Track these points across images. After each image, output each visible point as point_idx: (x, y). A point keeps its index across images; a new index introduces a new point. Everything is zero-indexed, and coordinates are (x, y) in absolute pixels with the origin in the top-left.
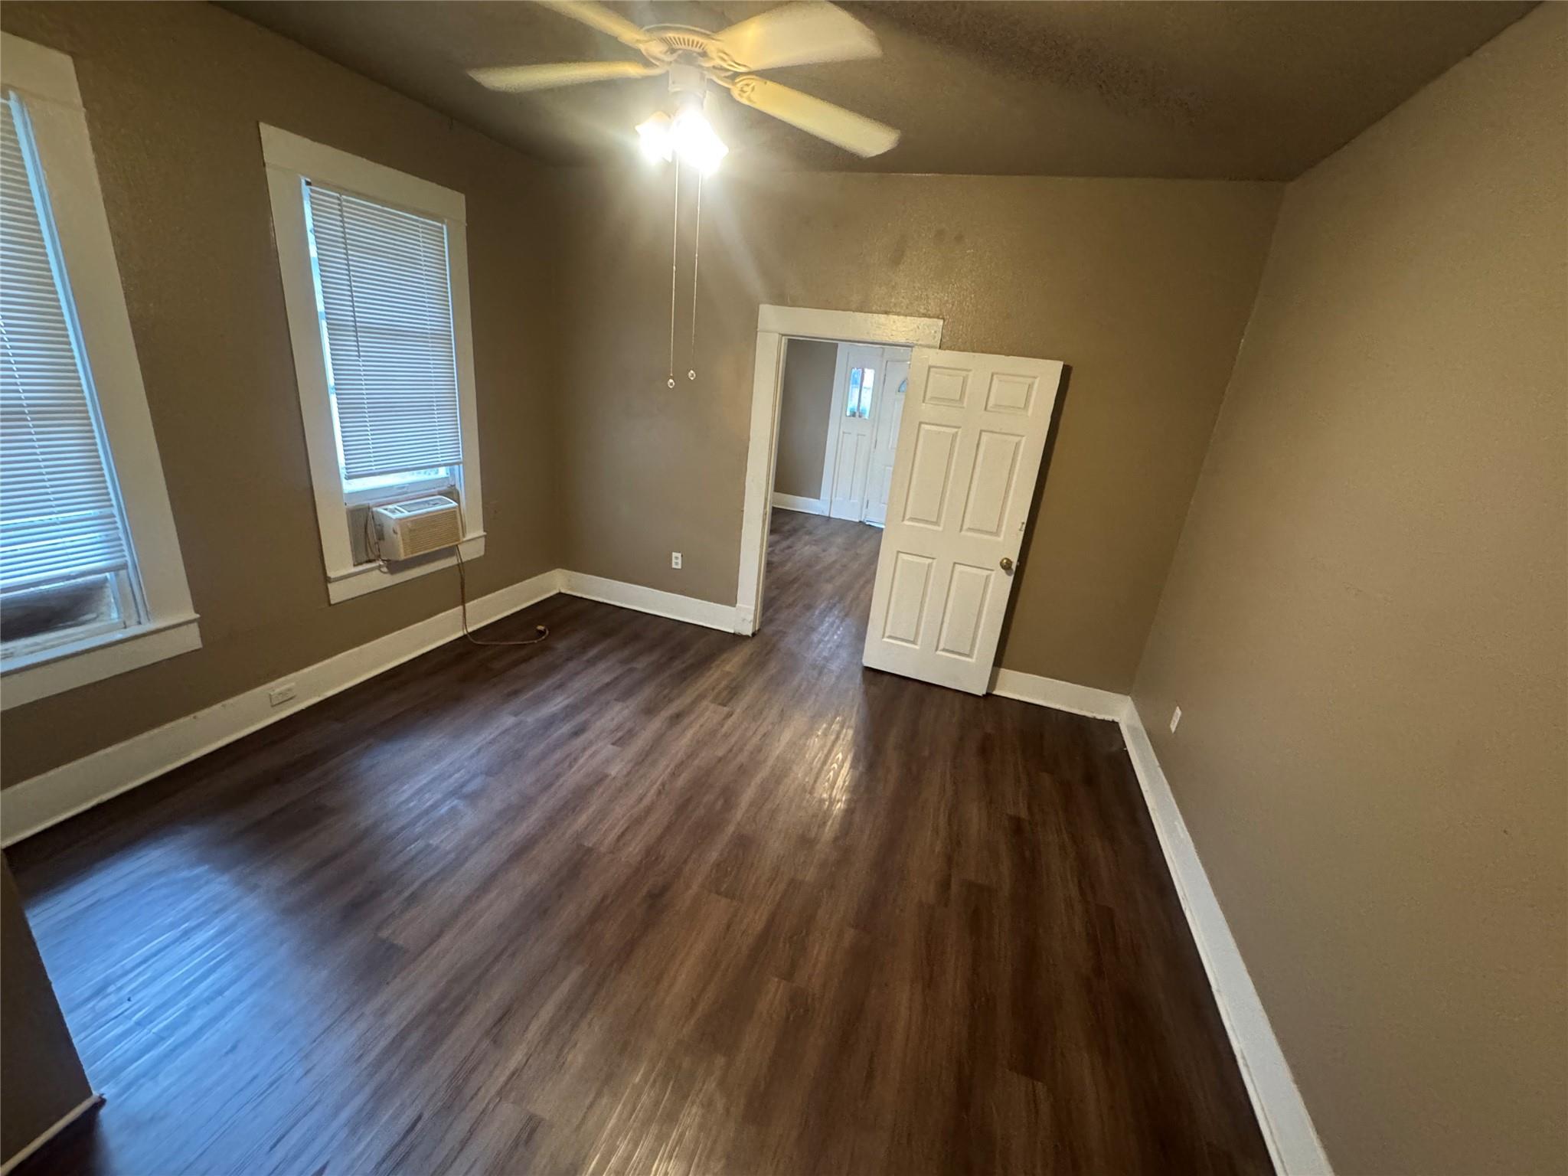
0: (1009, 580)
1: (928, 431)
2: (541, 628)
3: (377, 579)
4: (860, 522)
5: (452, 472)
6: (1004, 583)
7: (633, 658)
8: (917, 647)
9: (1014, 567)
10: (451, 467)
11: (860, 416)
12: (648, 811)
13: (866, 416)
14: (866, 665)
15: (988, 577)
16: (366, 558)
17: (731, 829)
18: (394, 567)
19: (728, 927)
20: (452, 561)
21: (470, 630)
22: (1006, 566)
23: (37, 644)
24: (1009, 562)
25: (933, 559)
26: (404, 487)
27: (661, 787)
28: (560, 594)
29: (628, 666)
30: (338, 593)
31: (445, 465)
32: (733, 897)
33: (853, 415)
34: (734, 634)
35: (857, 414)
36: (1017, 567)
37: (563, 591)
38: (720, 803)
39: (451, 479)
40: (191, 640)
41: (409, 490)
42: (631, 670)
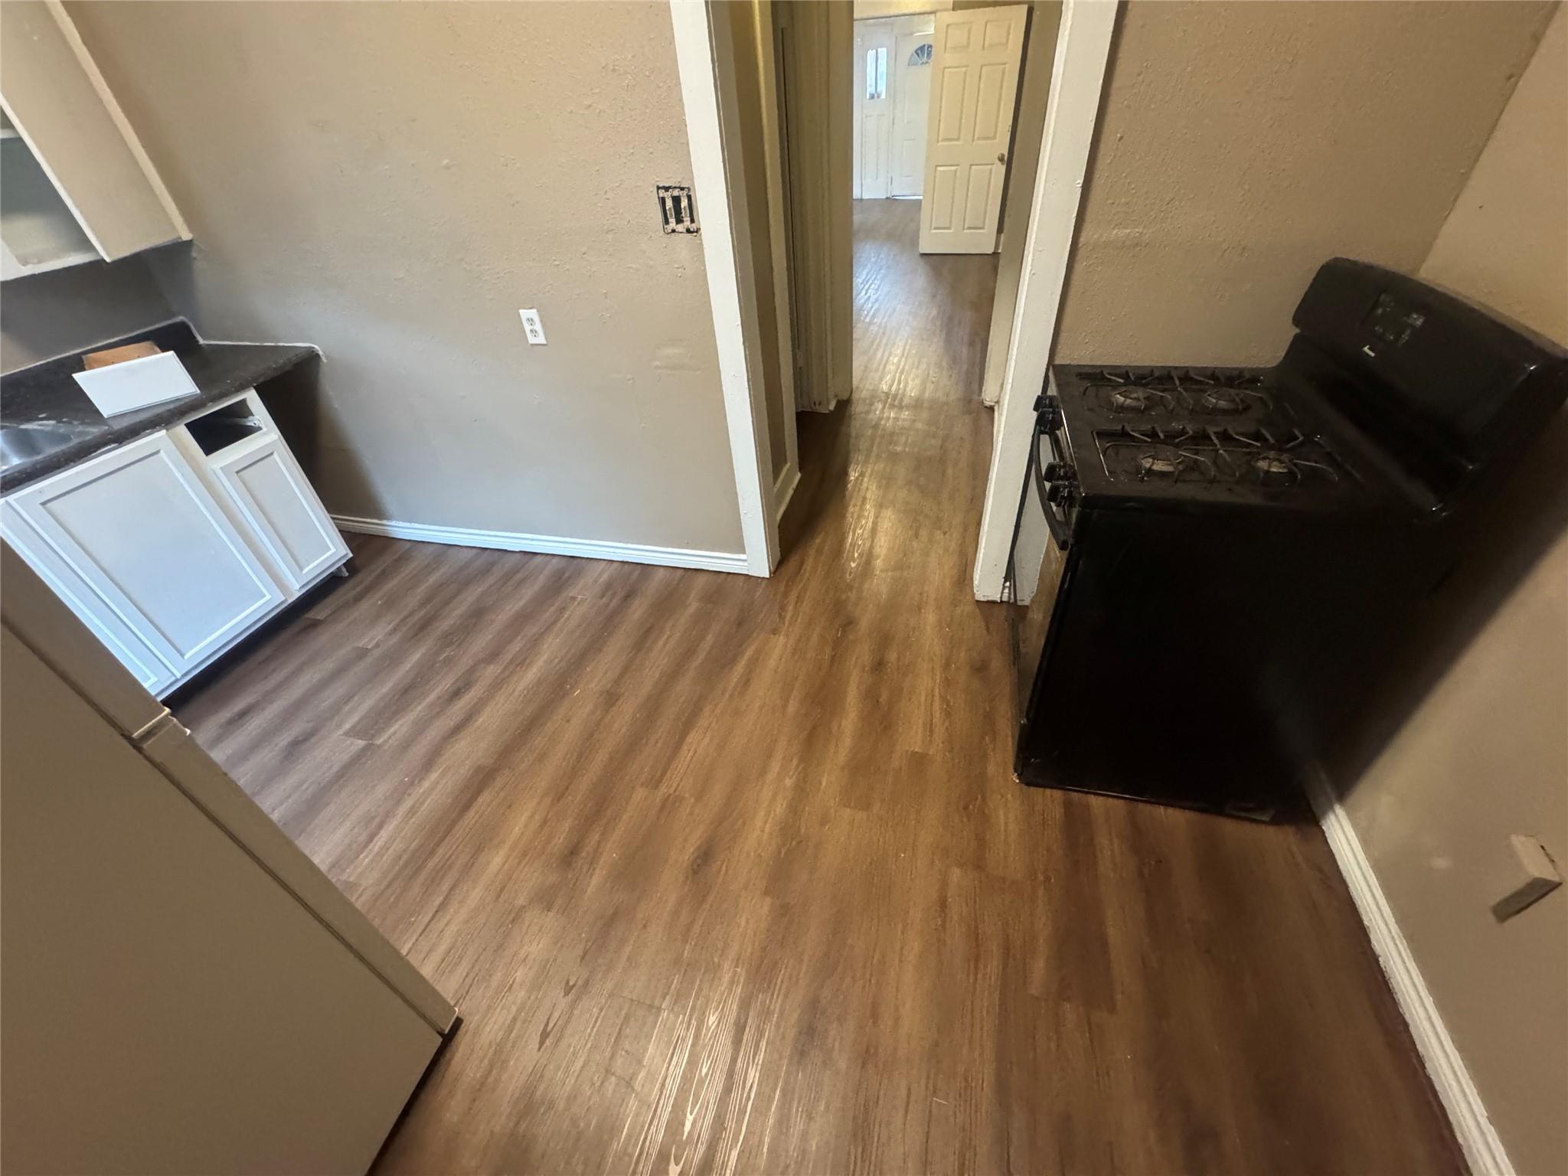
0: (1003, 168)
1: (950, 72)
4: (887, 198)
6: (1002, 169)
8: (951, 231)
9: (1006, 159)
11: (878, 97)
13: (883, 96)
14: (922, 252)
15: (991, 170)
22: (1001, 159)
24: (1003, 155)
25: (958, 165)
33: (872, 97)
35: (876, 95)
36: (1008, 158)
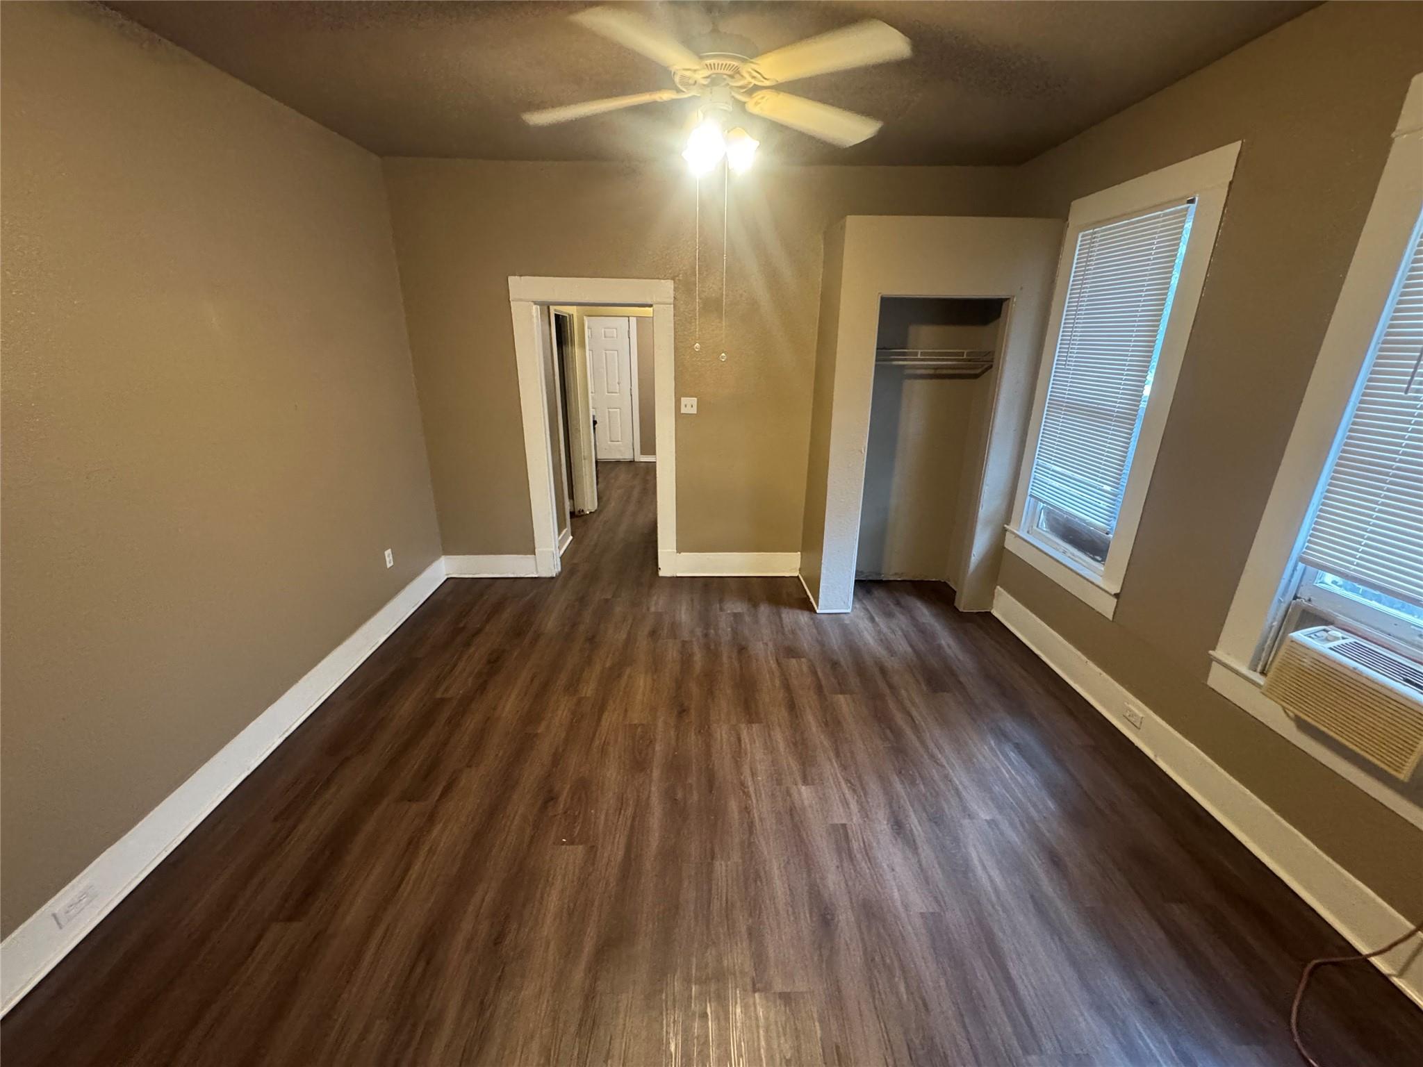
12: (738, 765)
17: (656, 773)
19: (626, 711)
27: (746, 790)
32: (630, 725)
38: (680, 796)
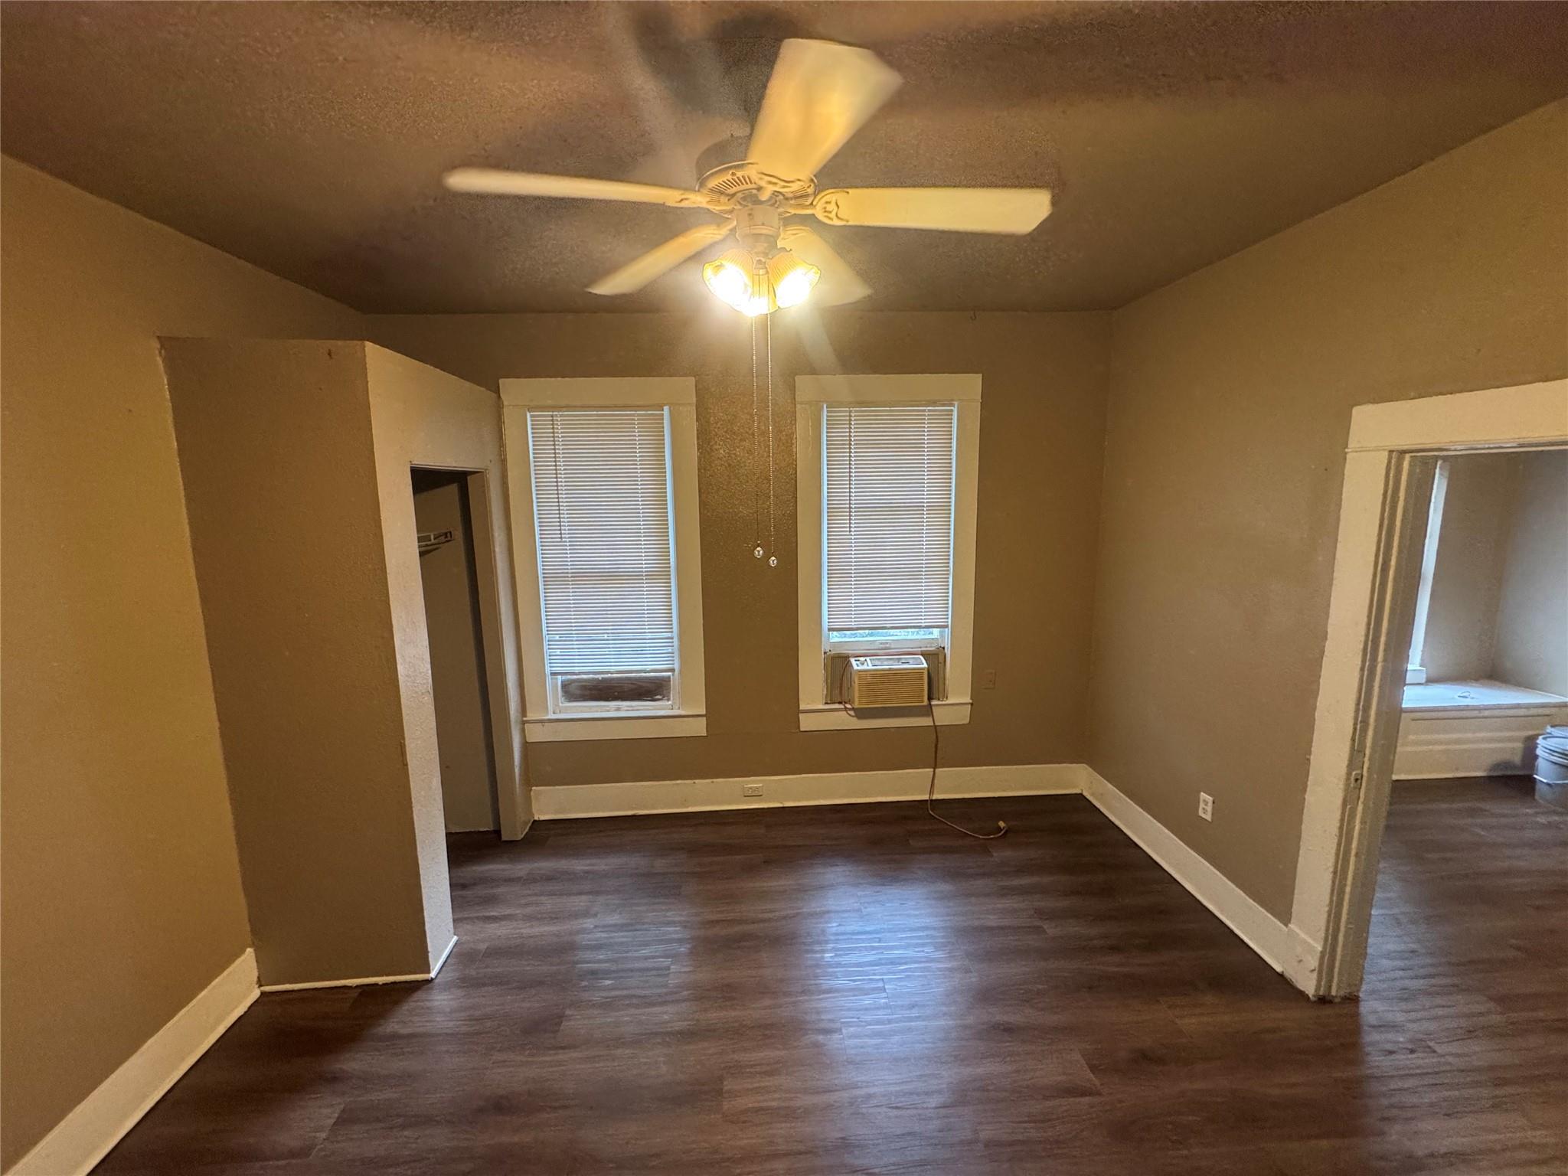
2: (1002, 824)
3: (842, 720)
5: (942, 635)
7: (1053, 916)
10: (942, 629)
16: (839, 700)
18: (861, 714)
20: (926, 721)
21: (934, 797)
23: (631, 706)
26: (887, 643)
28: (1080, 797)
29: (1037, 923)
30: (807, 723)
31: (938, 627)
34: (1281, 975)
37: (1085, 794)
39: (940, 640)
40: (699, 728)
41: (893, 646)
42: (1038, 930)
